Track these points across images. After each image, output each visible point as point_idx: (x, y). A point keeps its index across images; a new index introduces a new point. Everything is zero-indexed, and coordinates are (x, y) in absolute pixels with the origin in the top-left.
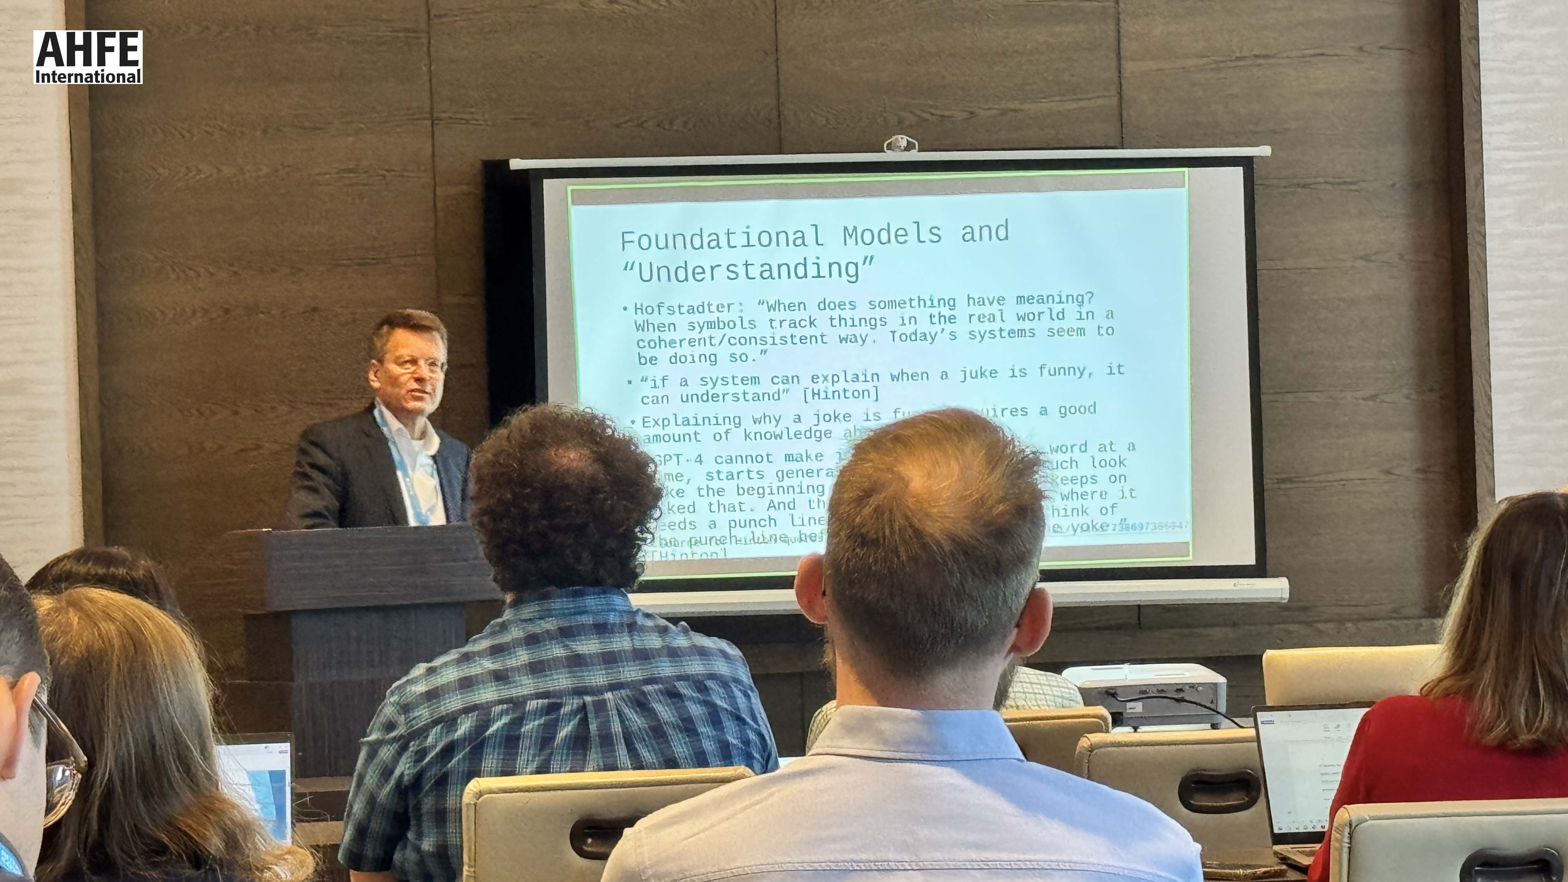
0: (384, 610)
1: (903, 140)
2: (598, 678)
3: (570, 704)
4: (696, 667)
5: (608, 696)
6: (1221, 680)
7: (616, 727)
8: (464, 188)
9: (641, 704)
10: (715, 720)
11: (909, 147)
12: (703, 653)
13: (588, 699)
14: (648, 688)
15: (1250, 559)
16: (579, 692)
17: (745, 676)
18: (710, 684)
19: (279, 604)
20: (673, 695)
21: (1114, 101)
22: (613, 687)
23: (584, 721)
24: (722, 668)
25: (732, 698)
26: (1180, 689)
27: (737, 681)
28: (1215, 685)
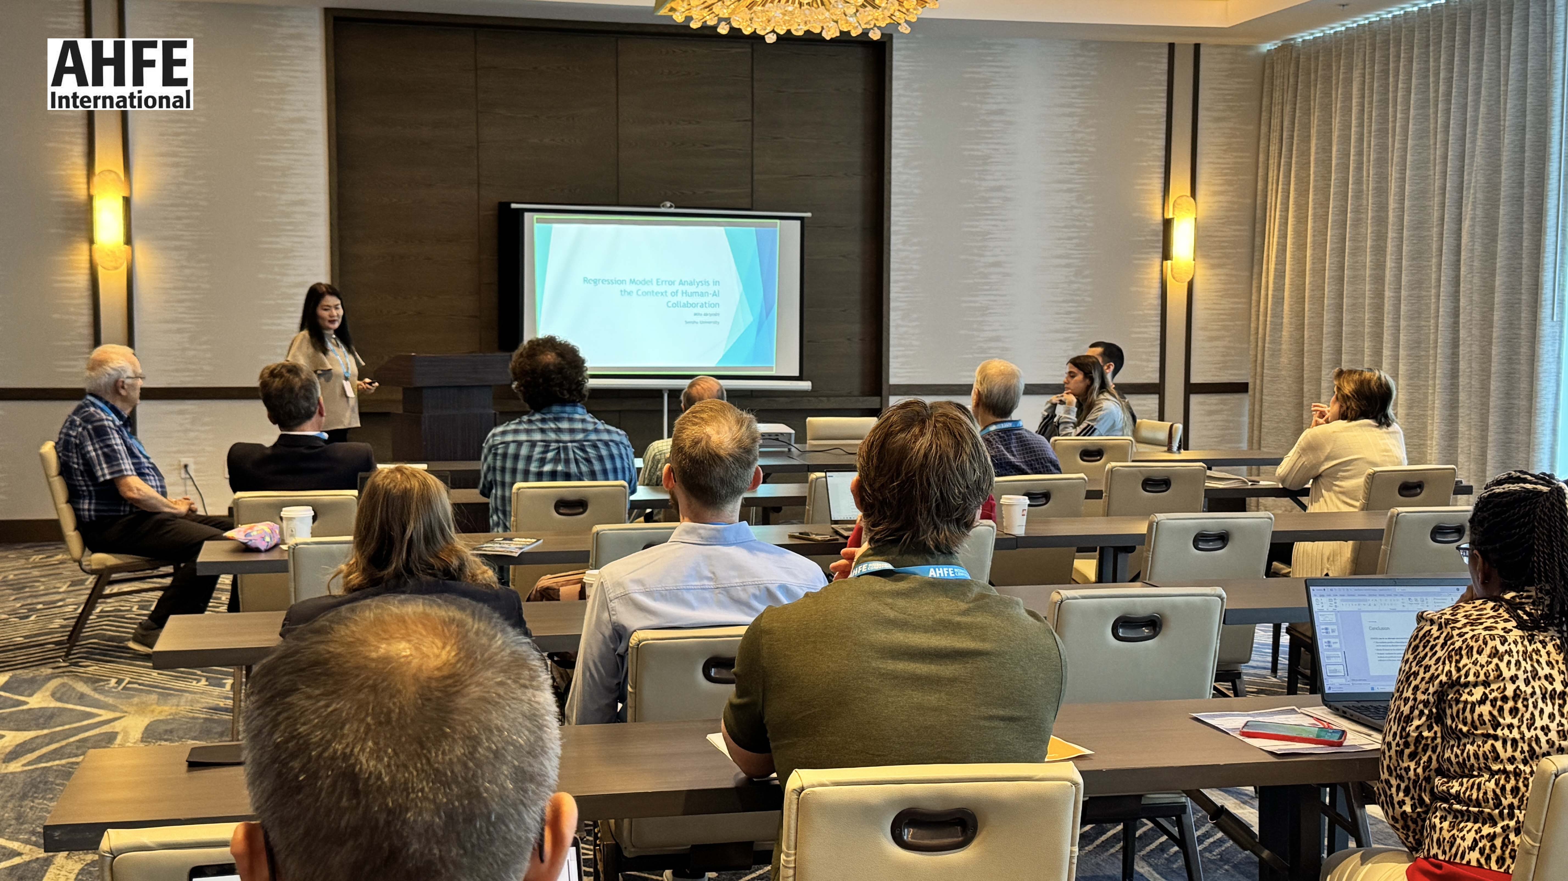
0: (460, 387)
1: (668, 204)
2: (566, 437)
3: (554, 446)
4: (605, 437)
5: (569, 444)
6: (793, 431)
7: (571, 455)
8: (491, 212)
9: (583, 449)
10: (612, 457)
11: (671, 207)
12: (608, 431)
13: (561, 445)
14: (585, 443)
15: (797, 374)
16: (557, 441)
17: (626, 441)
18: (610, 443)
19: (419, 385)
20: (595, 447)
21: (750, 190)
22: (572, 442)
23: (559, 453)
24: (616, 438)
25: (619, 449)
26: (777, 434)
27: (622, 443)
28: (790, 434)
